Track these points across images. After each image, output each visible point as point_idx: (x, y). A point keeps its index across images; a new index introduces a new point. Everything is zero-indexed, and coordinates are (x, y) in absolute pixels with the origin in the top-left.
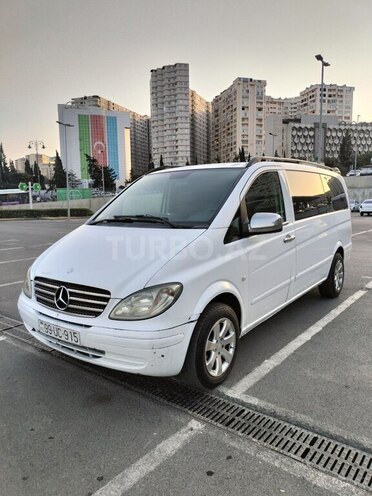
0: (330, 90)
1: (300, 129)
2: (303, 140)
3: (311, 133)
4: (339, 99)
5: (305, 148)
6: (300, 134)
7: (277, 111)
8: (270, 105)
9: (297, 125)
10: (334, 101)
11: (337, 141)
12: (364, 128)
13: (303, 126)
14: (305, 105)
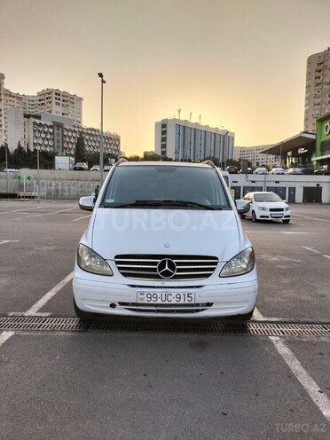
0: (63, 96)
1: (40, 125)
2: (43, 136)
3: (51, 130)
4: (71, 105)
5: (46, 143)
6: (41, 129)
7: (16, 105)
8: (9, 98)
9: (38, 121)
10: (67, 106)
11: (72, 140)
12: (93, 133)
13: (43, 123)
14: (43, 104)
